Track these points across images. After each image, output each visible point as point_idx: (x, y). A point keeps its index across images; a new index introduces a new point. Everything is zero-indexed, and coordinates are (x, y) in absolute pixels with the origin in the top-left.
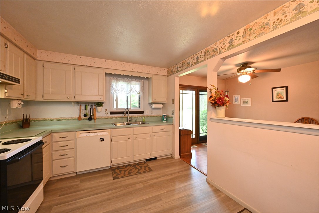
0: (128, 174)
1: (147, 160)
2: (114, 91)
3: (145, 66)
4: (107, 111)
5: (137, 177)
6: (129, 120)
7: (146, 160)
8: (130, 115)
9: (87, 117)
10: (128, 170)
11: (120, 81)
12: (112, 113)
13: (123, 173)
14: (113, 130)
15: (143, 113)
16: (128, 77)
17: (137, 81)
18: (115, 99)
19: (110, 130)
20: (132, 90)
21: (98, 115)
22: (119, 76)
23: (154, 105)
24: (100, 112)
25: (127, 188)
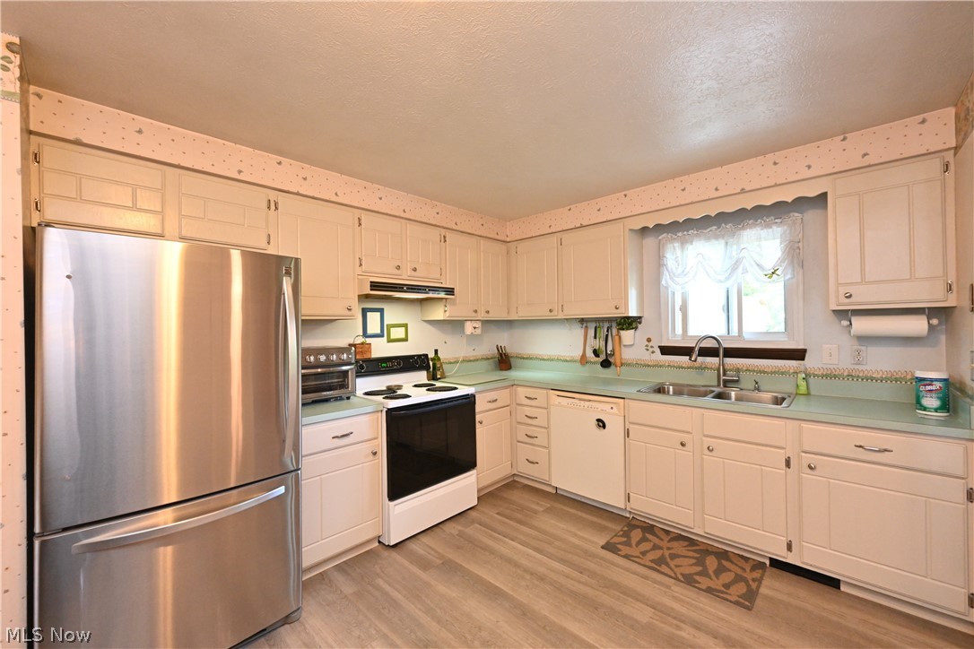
0: (652, 561)
1: (776, 564)
2: (671, 278)
3: (778, 156)
4: (650, 344)
5: (668, 587)
6: (725, 381)
7: (771, 559)
8: (729, 361)
9: (600, 359)
10: (667, 553)
11: (691, 243)
12: (666, 350)
13: (642, 550)
14: (633, 403)
15: (803, 359)
16: (722, 218)
17: (768, 226)
18: (678, 303)
19: (622, 400)
20: (741, 267)
21: (627, 355)
22: (689, 224)
23: (855, 320)
24: (632, 345)
25: (605, 589)
